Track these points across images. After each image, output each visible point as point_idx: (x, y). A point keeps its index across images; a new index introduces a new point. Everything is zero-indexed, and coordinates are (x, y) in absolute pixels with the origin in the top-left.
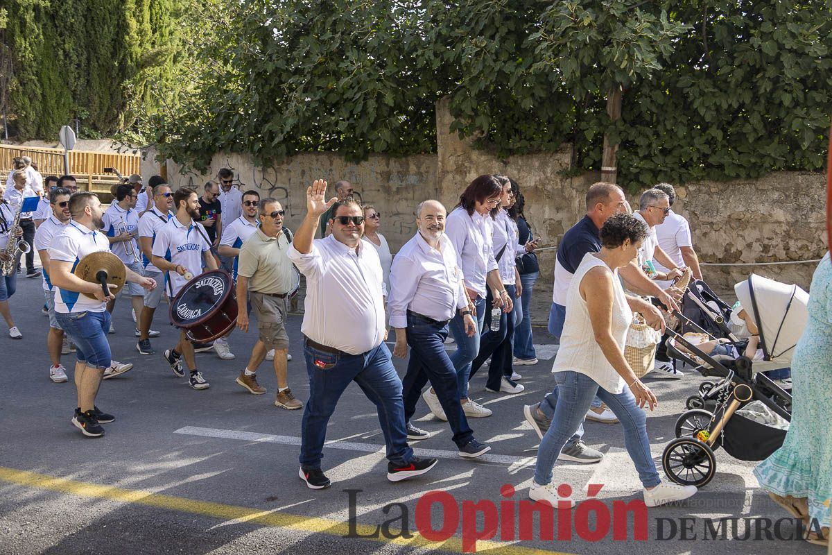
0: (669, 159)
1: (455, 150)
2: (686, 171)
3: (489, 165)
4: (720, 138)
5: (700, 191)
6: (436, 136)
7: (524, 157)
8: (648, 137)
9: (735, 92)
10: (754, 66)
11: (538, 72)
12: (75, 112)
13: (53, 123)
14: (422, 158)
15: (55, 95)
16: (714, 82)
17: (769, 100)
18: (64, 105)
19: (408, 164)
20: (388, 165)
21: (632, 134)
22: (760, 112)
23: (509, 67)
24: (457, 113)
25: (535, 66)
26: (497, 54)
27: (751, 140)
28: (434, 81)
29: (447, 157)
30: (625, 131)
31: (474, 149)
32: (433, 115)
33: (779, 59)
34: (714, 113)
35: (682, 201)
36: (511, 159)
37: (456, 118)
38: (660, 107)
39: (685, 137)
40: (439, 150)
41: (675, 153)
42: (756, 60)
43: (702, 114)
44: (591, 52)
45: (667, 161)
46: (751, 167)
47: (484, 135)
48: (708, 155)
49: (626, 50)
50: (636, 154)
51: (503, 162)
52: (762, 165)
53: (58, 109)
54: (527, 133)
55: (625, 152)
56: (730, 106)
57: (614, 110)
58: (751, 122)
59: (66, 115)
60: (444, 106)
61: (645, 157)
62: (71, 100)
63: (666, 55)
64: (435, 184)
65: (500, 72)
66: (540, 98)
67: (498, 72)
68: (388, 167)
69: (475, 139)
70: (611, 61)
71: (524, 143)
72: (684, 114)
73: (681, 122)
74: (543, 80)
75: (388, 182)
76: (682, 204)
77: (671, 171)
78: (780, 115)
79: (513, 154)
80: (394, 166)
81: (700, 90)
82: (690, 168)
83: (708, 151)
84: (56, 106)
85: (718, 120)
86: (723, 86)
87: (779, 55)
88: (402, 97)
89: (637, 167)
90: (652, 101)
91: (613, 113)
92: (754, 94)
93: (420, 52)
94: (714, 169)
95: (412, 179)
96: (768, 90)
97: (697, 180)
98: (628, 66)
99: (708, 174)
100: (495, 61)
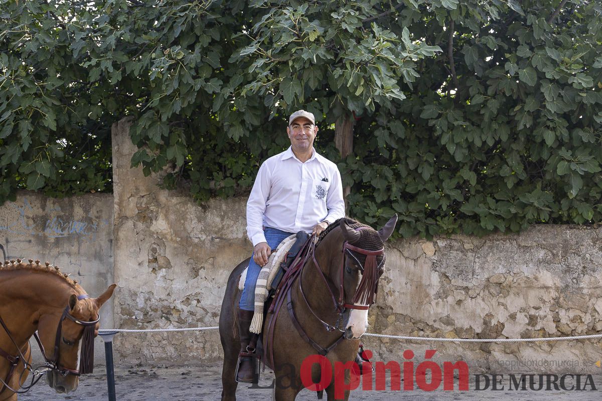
0: (412, 207)
1: (137, 189)
2: (433, 222)
3: (183, 209)
4: (473, 182)
5: (451, 247)
6: (111, 169)
7: (230, 200)
8: (386, 178)
9: (490, 127)
10: (511, 96)
11: (250, 94)
14: (92, 198)
16: (465, 112)
17: (530, 140)
19: (72, 206)
20: (43, 207)
21: (367, 175)
22: (518, 152)
23: (213, 86)
24: (142, 141)
25: (248, 87)
26: (197, 69)
27: (510, 185)
28: (111, 99)
29: (126, 198)
30: (358, 170)
31: (163, 188)
32: (107, 142)
33: (539, 89)
34: (466, 152)
35: (430, 260)
36: (212, 202)
37: (139, 147)
38: (400, 141)
39: (431, 180)
40: (116, 189)
41: (420, 198)
42: (512, 90)
43: (451, 152)
44: (319, 74)
45: (411, 209)
46: (511, 218)
47: (176, 170)
48: (459, 202)
49: (363, 74)
50: (373, 199)
51: (201, 205)
52: (524, 217)
54: (234, 168)
55: (359, 197)
56: (484, 143)
57: (344, 143)
58: (510, 163)
60: (123, 130)
61: (383, 204)
63: (407, 80)
64: (109, 234)
65: (202, 92)
66: (252, 125)
67: (198, 92)
68: (44, 210)
69: (166, 174)
70: (344, 86)
71: (230, 182)
72: (430, 152)
73: (426, 161)
74: (257, 105)
75: (44, 230)
76: (430, 264)
77: (416, 221)
78: (543, 157)
79: (215, 196)
80: (53, 208)
81: (448, 122)
82: (438, 218)
83: (460, 199)
85: (471, 160)
86: (475, 119)
87: (538, 86)
88: (67, 119)
89: (373, 217)
90: (391, 134)
91: (343, 147)
92: (511, 129)
93: (94, 61)
94: (468, 220)
95: (77, 226)
96: (528, 126)
97: (448, 234)
98: (364, 93)
99: (461, 226)
100: (194, 78)
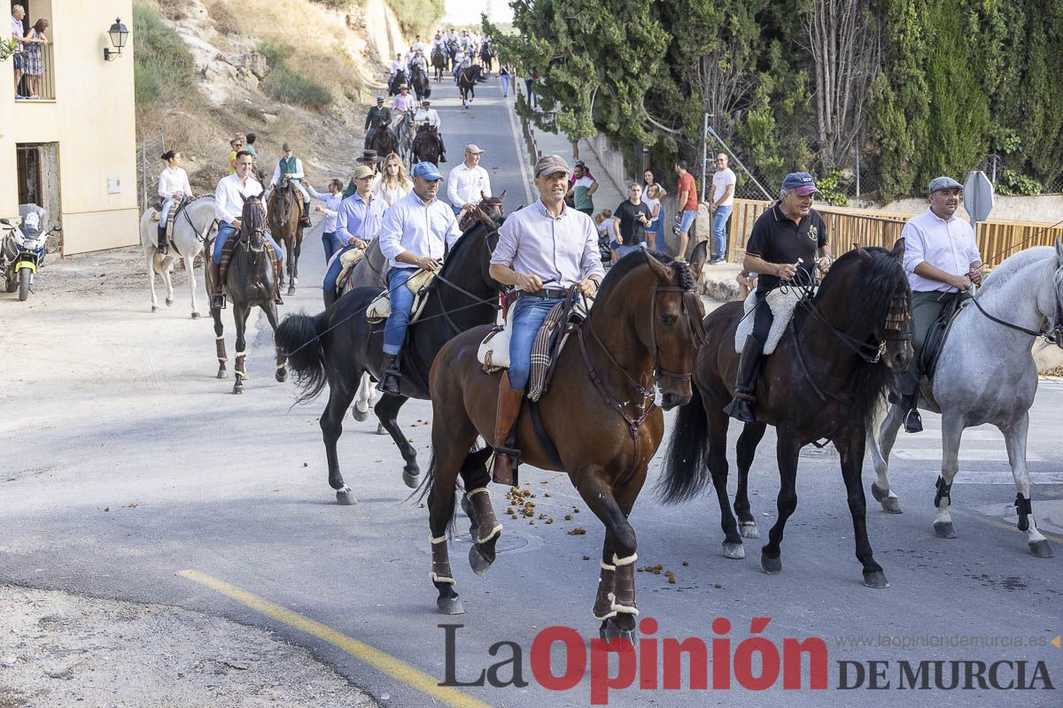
12: (993, 139)
13: (948, 162)
15: (956, 106)
18: (972, 124)
53: (959, 133)
59: (973, 145)
62: (987, 114)
84: (956, 128)
